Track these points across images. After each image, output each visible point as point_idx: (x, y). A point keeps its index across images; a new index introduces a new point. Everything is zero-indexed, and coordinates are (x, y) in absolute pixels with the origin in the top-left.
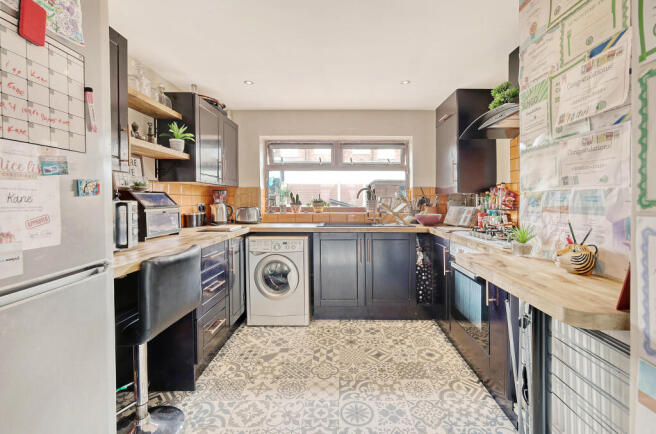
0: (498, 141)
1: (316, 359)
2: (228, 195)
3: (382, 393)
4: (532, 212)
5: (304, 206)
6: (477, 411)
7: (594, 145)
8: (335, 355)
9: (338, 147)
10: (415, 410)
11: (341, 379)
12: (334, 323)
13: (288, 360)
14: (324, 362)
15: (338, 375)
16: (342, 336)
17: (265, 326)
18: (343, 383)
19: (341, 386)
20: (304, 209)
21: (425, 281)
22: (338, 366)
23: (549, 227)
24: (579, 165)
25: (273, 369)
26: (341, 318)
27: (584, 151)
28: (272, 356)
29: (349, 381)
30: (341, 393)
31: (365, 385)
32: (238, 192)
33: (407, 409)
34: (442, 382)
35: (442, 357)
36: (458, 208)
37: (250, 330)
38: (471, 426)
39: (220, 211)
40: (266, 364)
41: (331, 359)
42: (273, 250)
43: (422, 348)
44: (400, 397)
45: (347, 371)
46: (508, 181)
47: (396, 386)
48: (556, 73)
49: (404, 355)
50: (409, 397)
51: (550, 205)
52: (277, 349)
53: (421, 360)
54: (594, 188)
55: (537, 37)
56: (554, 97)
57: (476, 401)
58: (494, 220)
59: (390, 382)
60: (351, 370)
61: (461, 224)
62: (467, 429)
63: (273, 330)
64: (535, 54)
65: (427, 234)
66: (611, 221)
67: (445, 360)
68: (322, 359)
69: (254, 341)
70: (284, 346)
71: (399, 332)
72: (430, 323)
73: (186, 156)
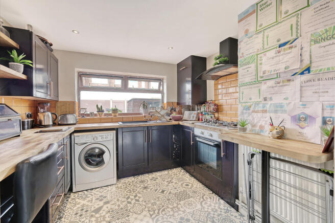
0: (208, 81)
1: (130, 203)
2: (50, 106)
3: (174, 212)
4: (246, 113)
5: (105, 112)
6: (219, 208)
7: (281, 84)
8: (139, 197)
9: (125, 79)
10: (194, 216)
11: (149, 211)
12: (131, 179)
13: (111, 209)
14: (135, 203)
15: (147, 209)
16: (138, 185)
17: (86, 190)
18: (152, 213)
19: (151, 215)
20: (106, 115)
21: (175, 148)
22: (144, 204)
23: (255, 119)
24: (273, 92)
25: (104, 217)
26: (134, 175)
27: (276, 87)
28: (100, 208)
29: (154, 211)
30: (153, 219)
31: (164, 210)
32: (58, 105)
33: (190, 217)
34: (198, 198)
35: (192, 185)
36: (189, 112)
37: (76, 195)
38: (221, 216)
39: (46, 118)
40: (97, 215)
41: (138, 201)
42: (93, 141)
43: (182, 182)
44: (184, 212)
45: (150, 205)
46: (213, 99)
47: (179, 206)
48: (260, 52)
49: (175, 188)
50: (188, 210)
51: (256, 109)
52: (101, 203)
53: (185, 189)
54: (281, 102)
55: (249, 36)
56: (259, 62)
57: (216, 203)
58: (208, 117)
59: (175, 205)
60: (153, 204)
61: (191, 119)
62: (219, 218)
63: (93, 191)
64: (247, 43)
65: (179, 125)
66: (290, 116)
67: (195, 186)
68: (133, 202)
69: (82, 202)
70: (105, 200)
71: (167, 177)
72: (179, 169)
73: (24, 77)
